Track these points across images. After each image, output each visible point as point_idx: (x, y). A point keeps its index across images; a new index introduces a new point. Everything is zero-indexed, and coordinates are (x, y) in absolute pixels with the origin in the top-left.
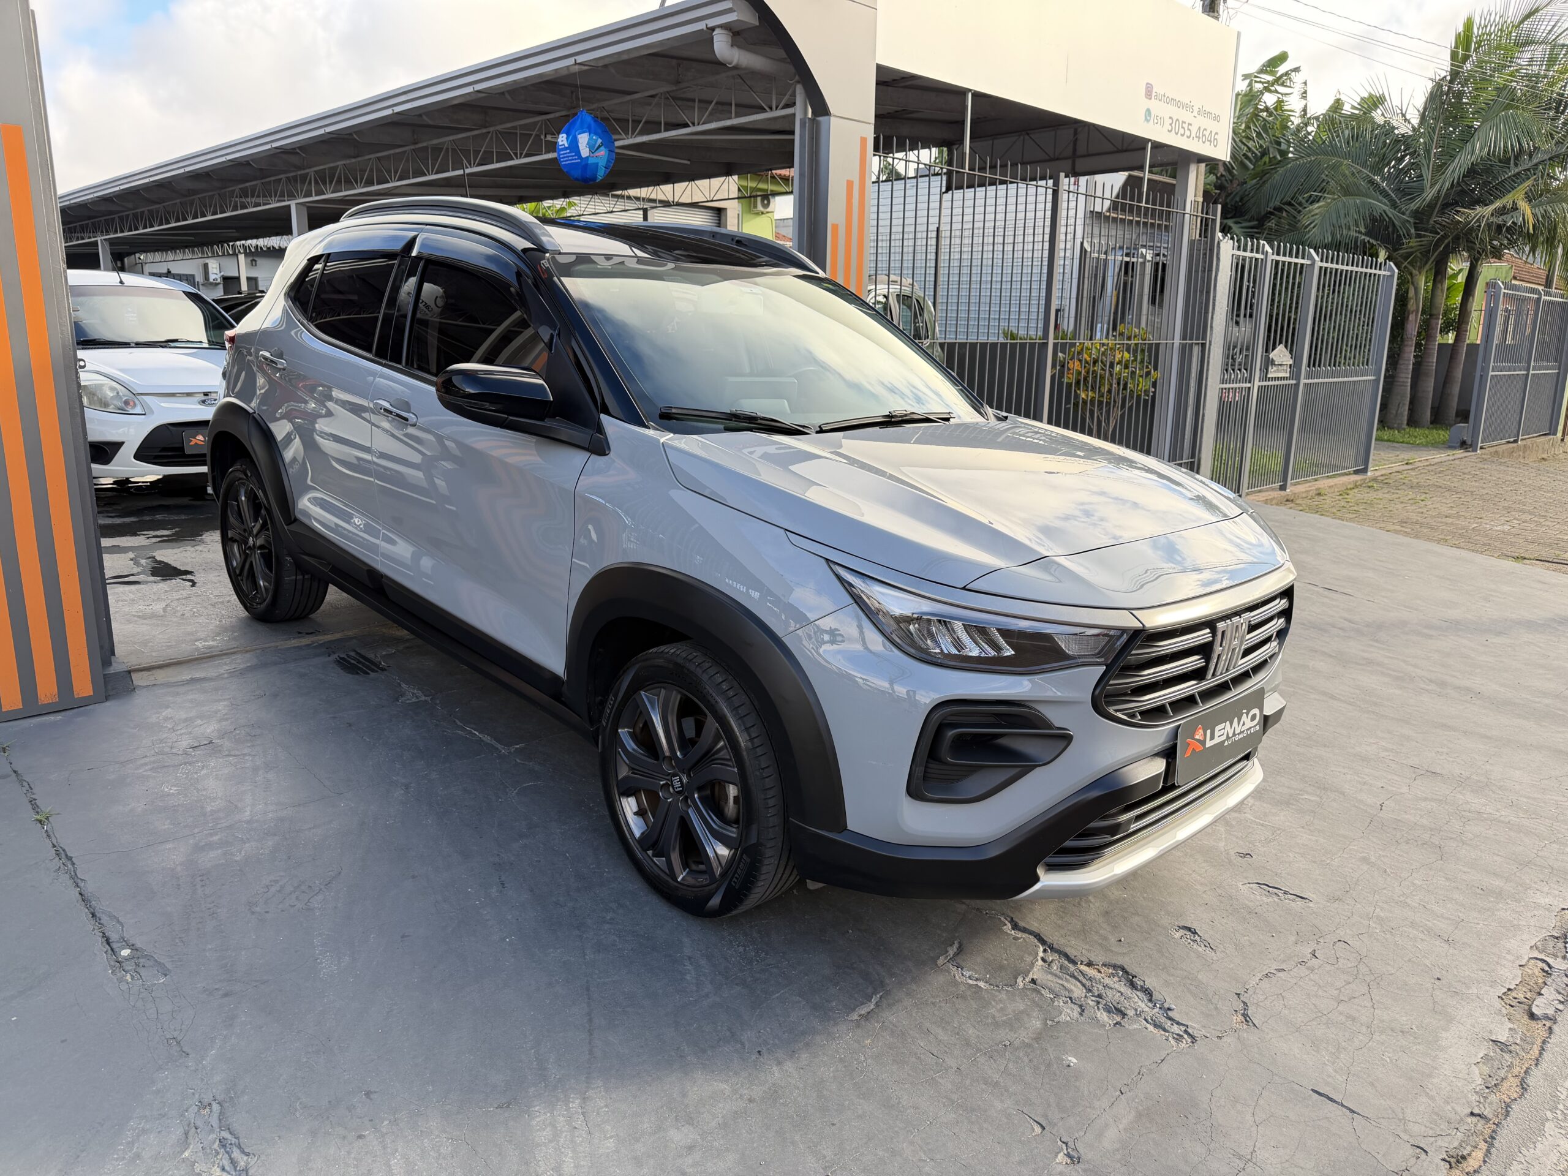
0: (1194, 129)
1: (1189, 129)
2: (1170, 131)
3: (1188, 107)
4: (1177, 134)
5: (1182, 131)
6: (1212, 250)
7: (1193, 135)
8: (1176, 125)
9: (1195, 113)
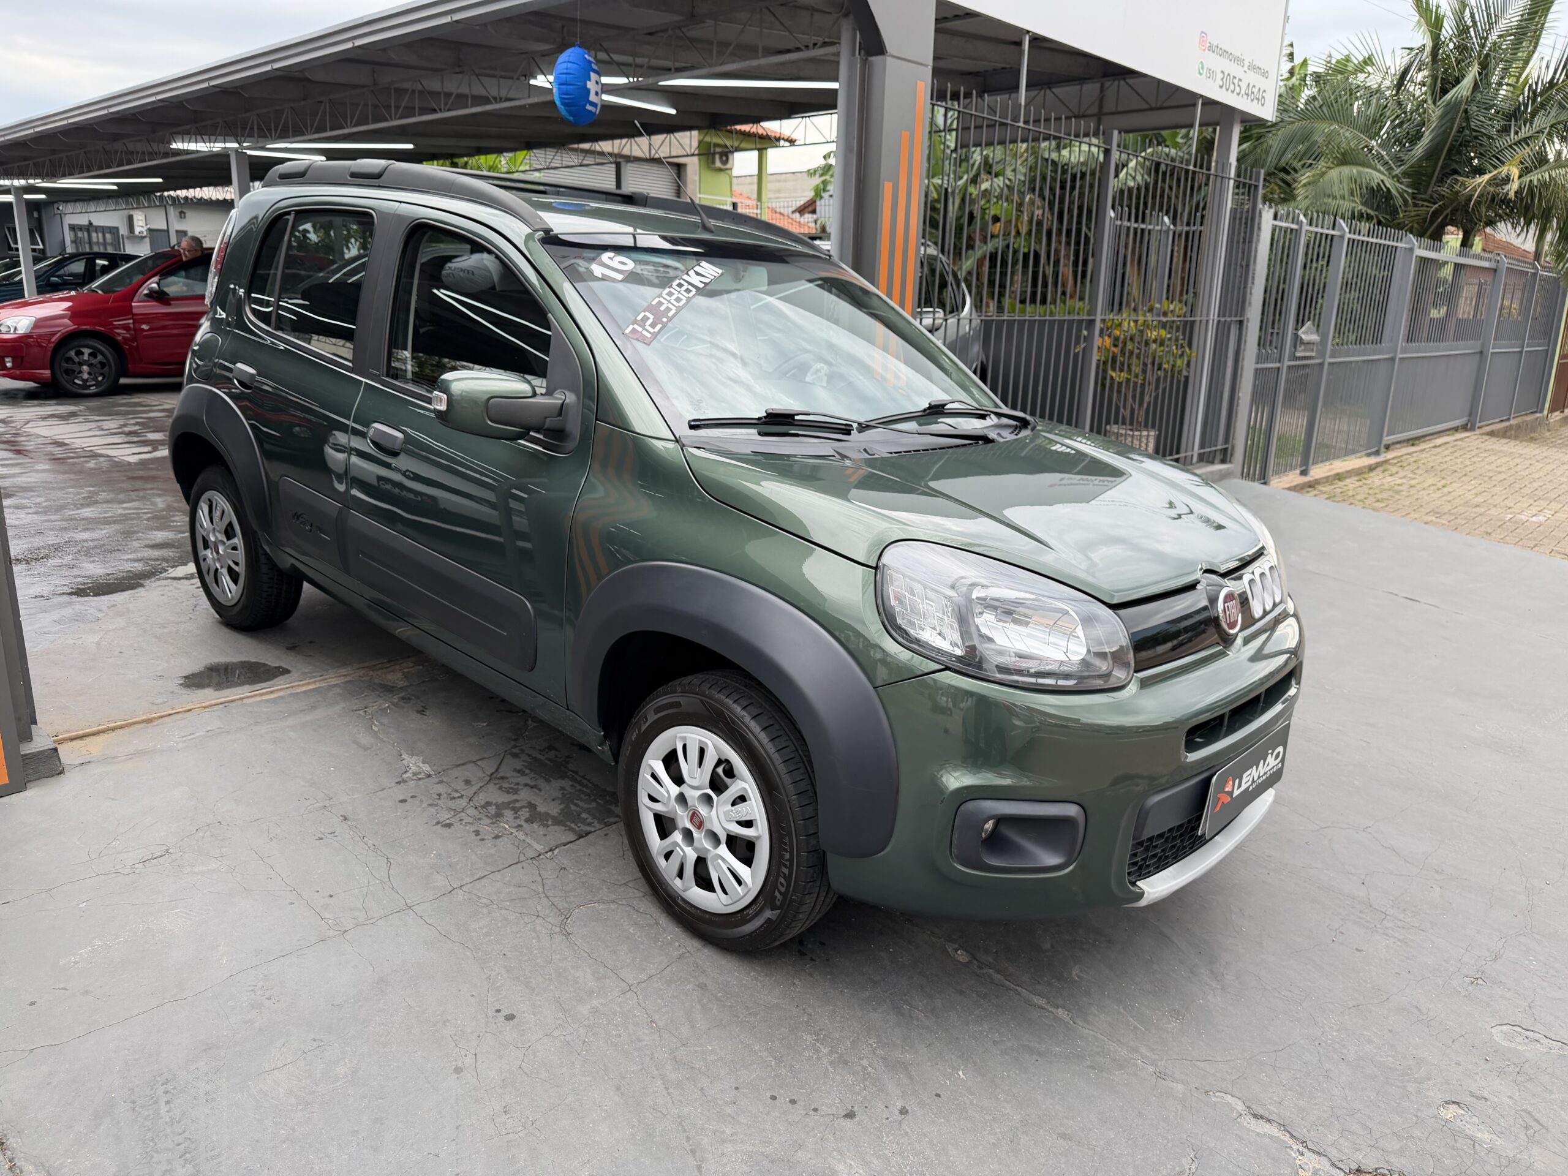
0: (1244, 85)
1: (1239, 86)
2: (1221, 87)
3: (1238, 60)
4: (1227, 90)
5: (1232, 87)
6: (1253, 219)
7: (1243, 92)
8: (1229, 80)
9: (1246, 68)
